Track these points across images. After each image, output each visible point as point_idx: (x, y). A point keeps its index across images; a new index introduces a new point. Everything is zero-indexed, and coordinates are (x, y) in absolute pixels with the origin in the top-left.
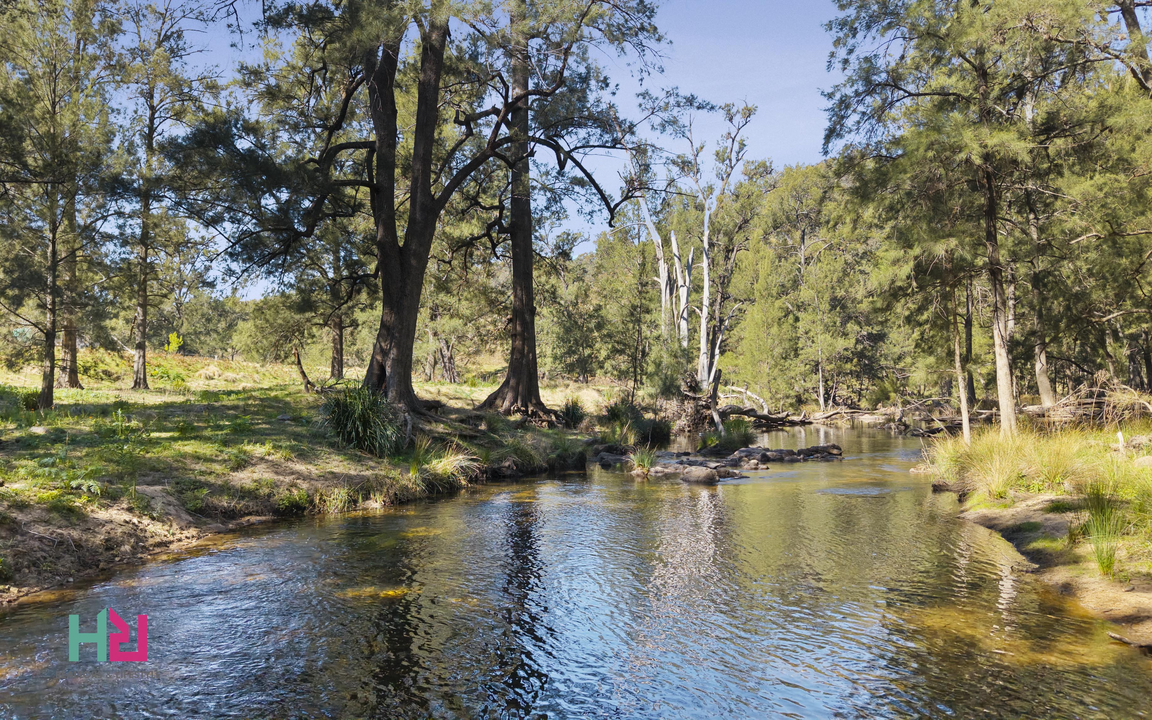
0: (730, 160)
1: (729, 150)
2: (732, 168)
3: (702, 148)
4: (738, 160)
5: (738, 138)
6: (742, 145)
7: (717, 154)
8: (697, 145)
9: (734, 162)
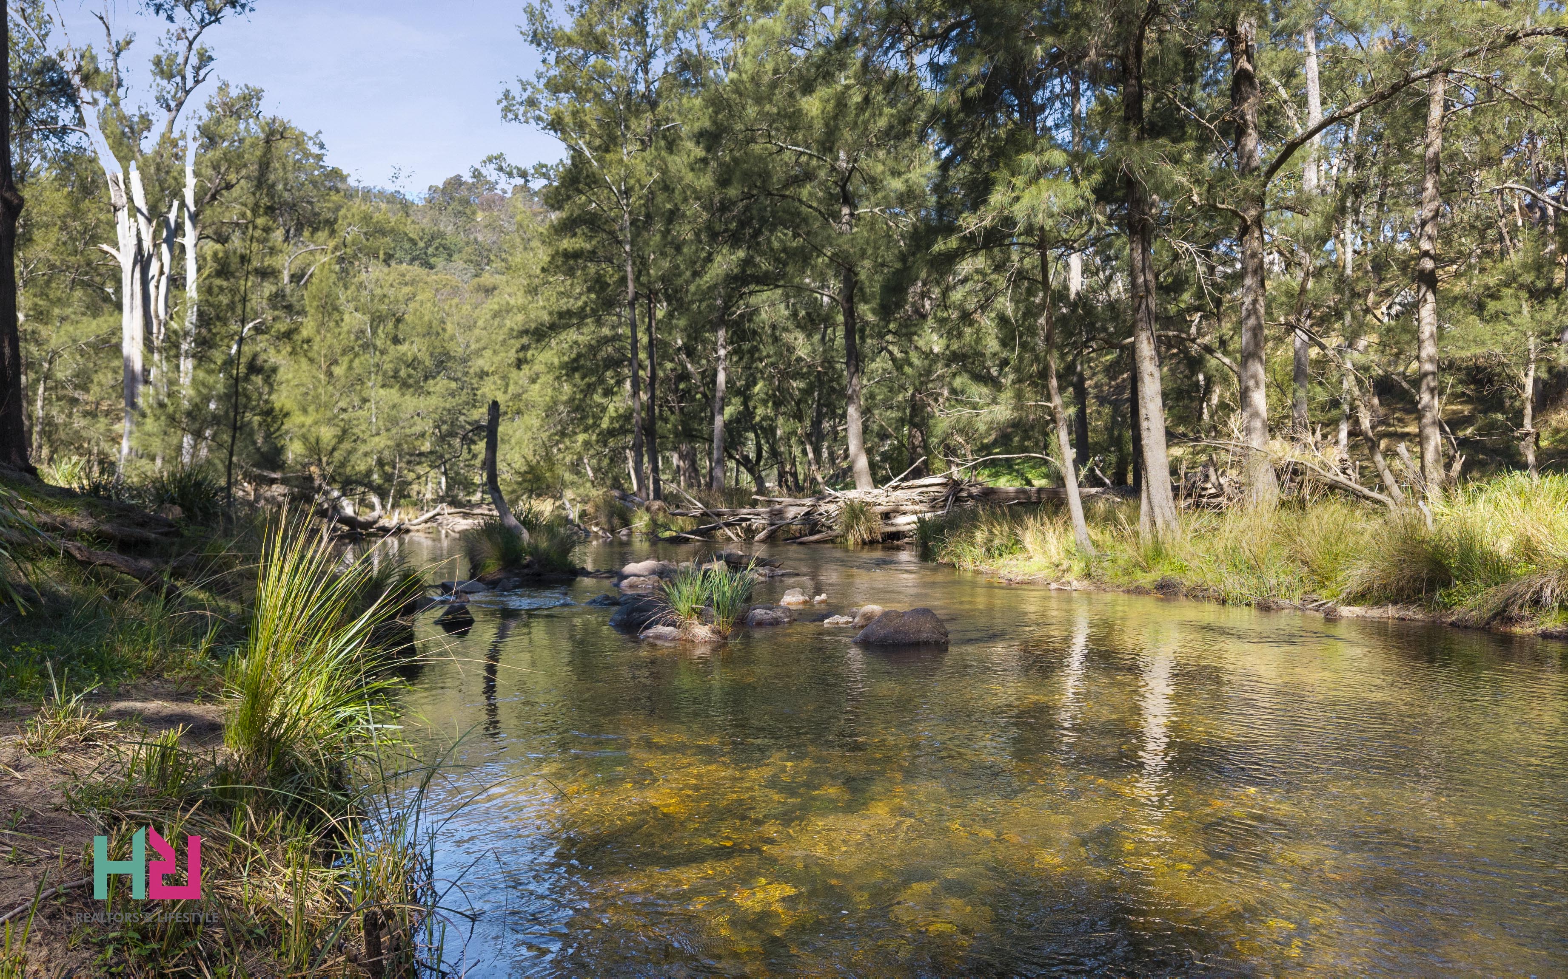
0: (184, 78)
1: (180, 62)
2: (187, 92)
3: (128, 43)
4: (197, 82)
5: (196, 46)
6: (205, 59)
7: (158, 62)
8: (119, 35)
9: (190, 83)
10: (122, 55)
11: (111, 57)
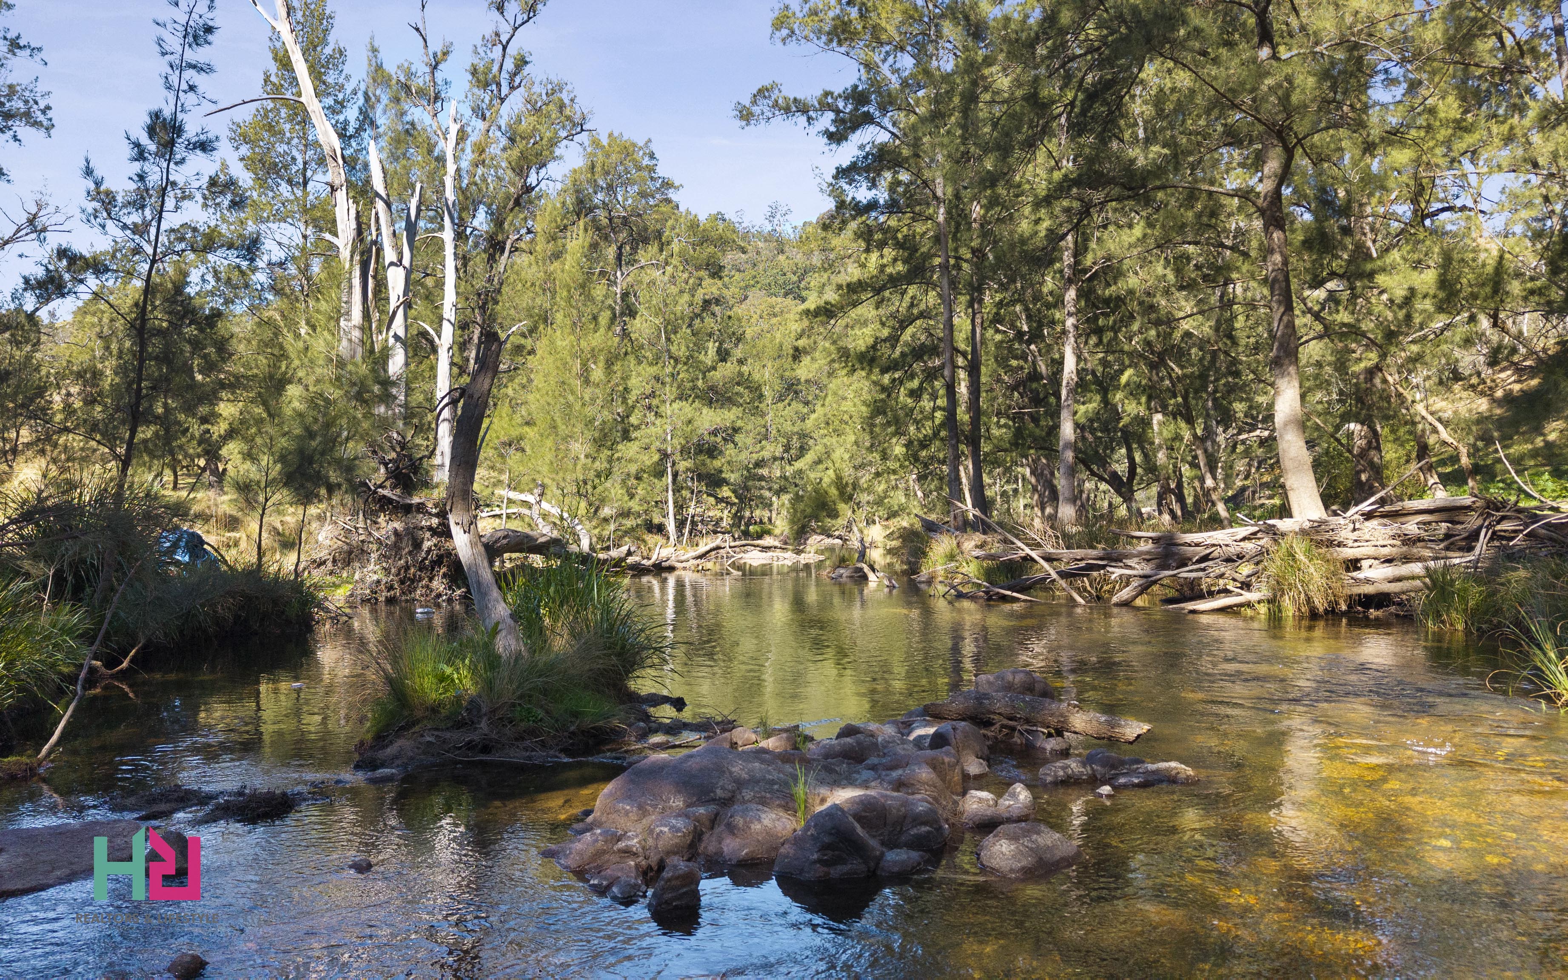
0: (499, 85)
1: (495, 69)
2: (503, 100)
3: (445, 53)
4: (512, 88)
6: (522, 62)
7: (474, 72)
9: (505, 90)
10: (440, 67)
11: (428, 70)
